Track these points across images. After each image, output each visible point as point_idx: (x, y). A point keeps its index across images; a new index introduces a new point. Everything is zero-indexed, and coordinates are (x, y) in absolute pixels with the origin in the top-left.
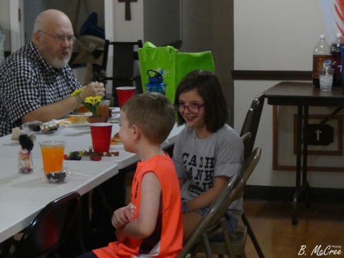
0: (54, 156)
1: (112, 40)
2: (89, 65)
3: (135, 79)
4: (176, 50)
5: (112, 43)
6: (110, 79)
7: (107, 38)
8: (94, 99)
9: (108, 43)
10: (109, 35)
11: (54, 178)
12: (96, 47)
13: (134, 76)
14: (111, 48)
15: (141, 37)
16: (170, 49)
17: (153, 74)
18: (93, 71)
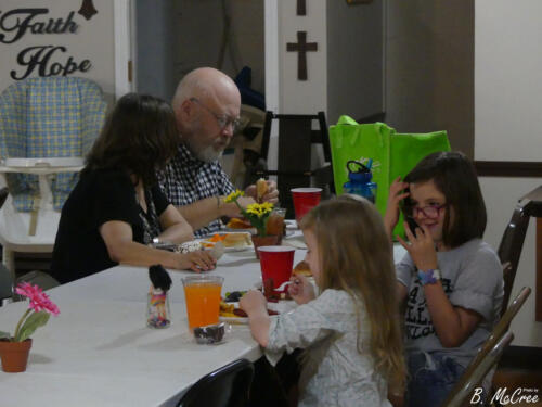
0: (205, 300)
1: (276, 112)
2: (238, 151)
3: (314, 174)
4: (390, 129)
5: (278, 117)
6: (273, 173)
7: (268, 108)
8: (260, 207)
9: (270, 116)
10: (272, 104)
11: (206, 335)
12: (250, 123)
13: (313, 169)
14: (275, 124)
15: (323, 107)
16: (382, 127)
17: (355, 168)
18: (245, 161)
